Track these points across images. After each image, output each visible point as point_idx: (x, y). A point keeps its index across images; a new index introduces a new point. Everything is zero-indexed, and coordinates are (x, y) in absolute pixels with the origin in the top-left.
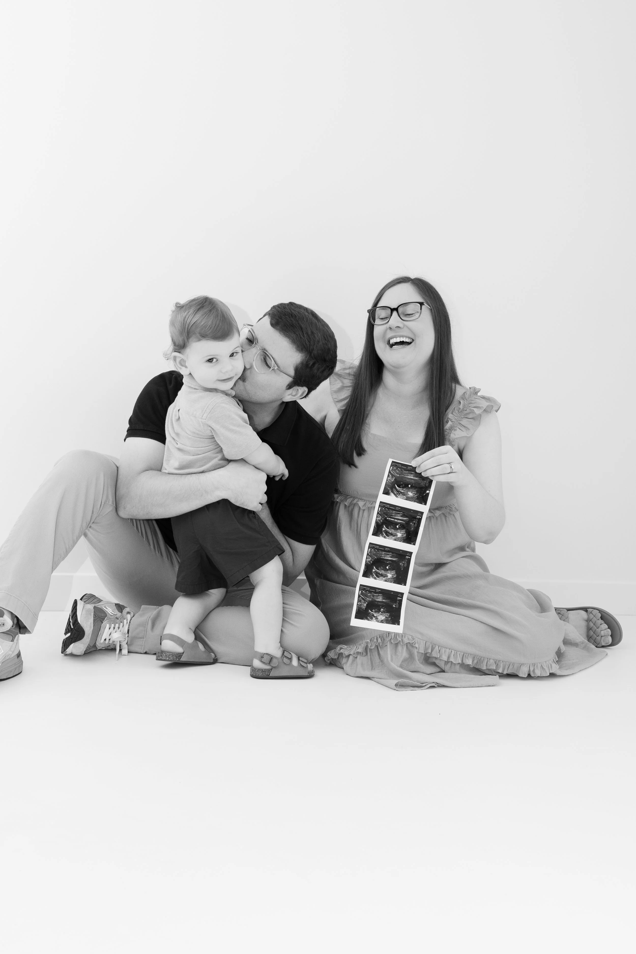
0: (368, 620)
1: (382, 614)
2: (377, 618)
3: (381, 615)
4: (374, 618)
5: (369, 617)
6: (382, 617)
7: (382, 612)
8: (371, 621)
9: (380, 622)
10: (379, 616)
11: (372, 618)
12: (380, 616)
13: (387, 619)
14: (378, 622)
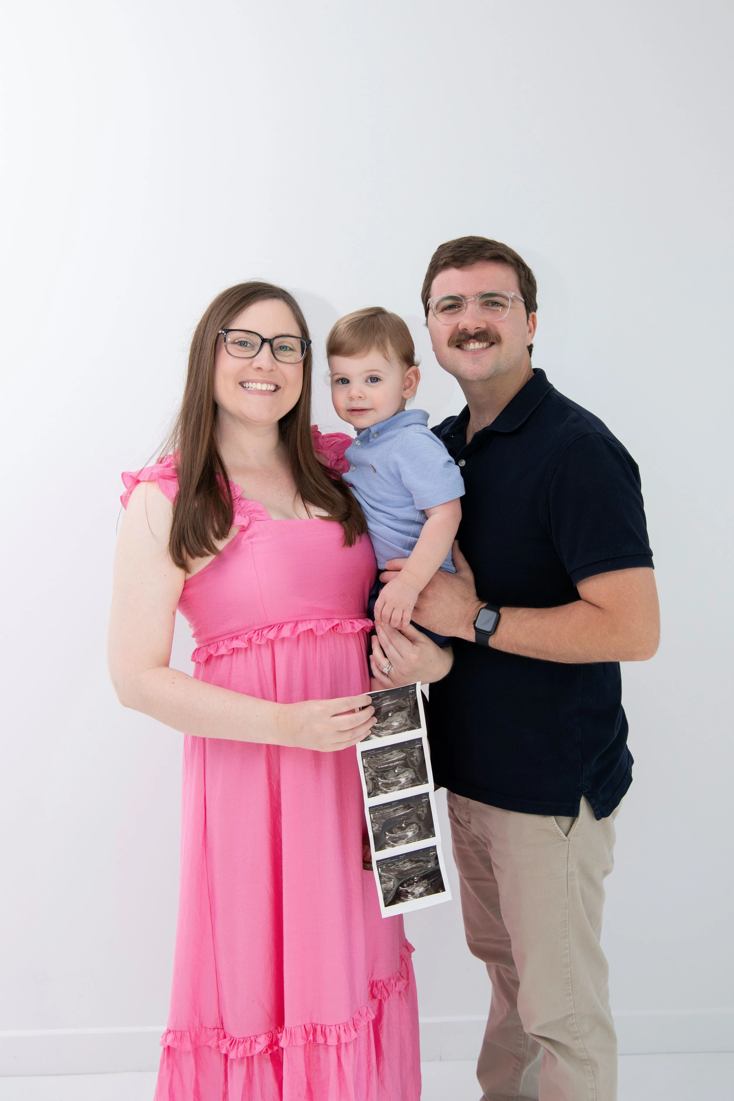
0: (403, 901)
1: (417, 884)
2: (413, 894)
3: (417, 886)
4: (409, 896)
5: (403, 896)
6: (419, 890)
7: (416, 882)
8: (407, 901)
9: (419, 897)
10: (414, 889)
11: (407, 897)
12: (416, 889)
13: (426, 888)
14: (416, 897)
